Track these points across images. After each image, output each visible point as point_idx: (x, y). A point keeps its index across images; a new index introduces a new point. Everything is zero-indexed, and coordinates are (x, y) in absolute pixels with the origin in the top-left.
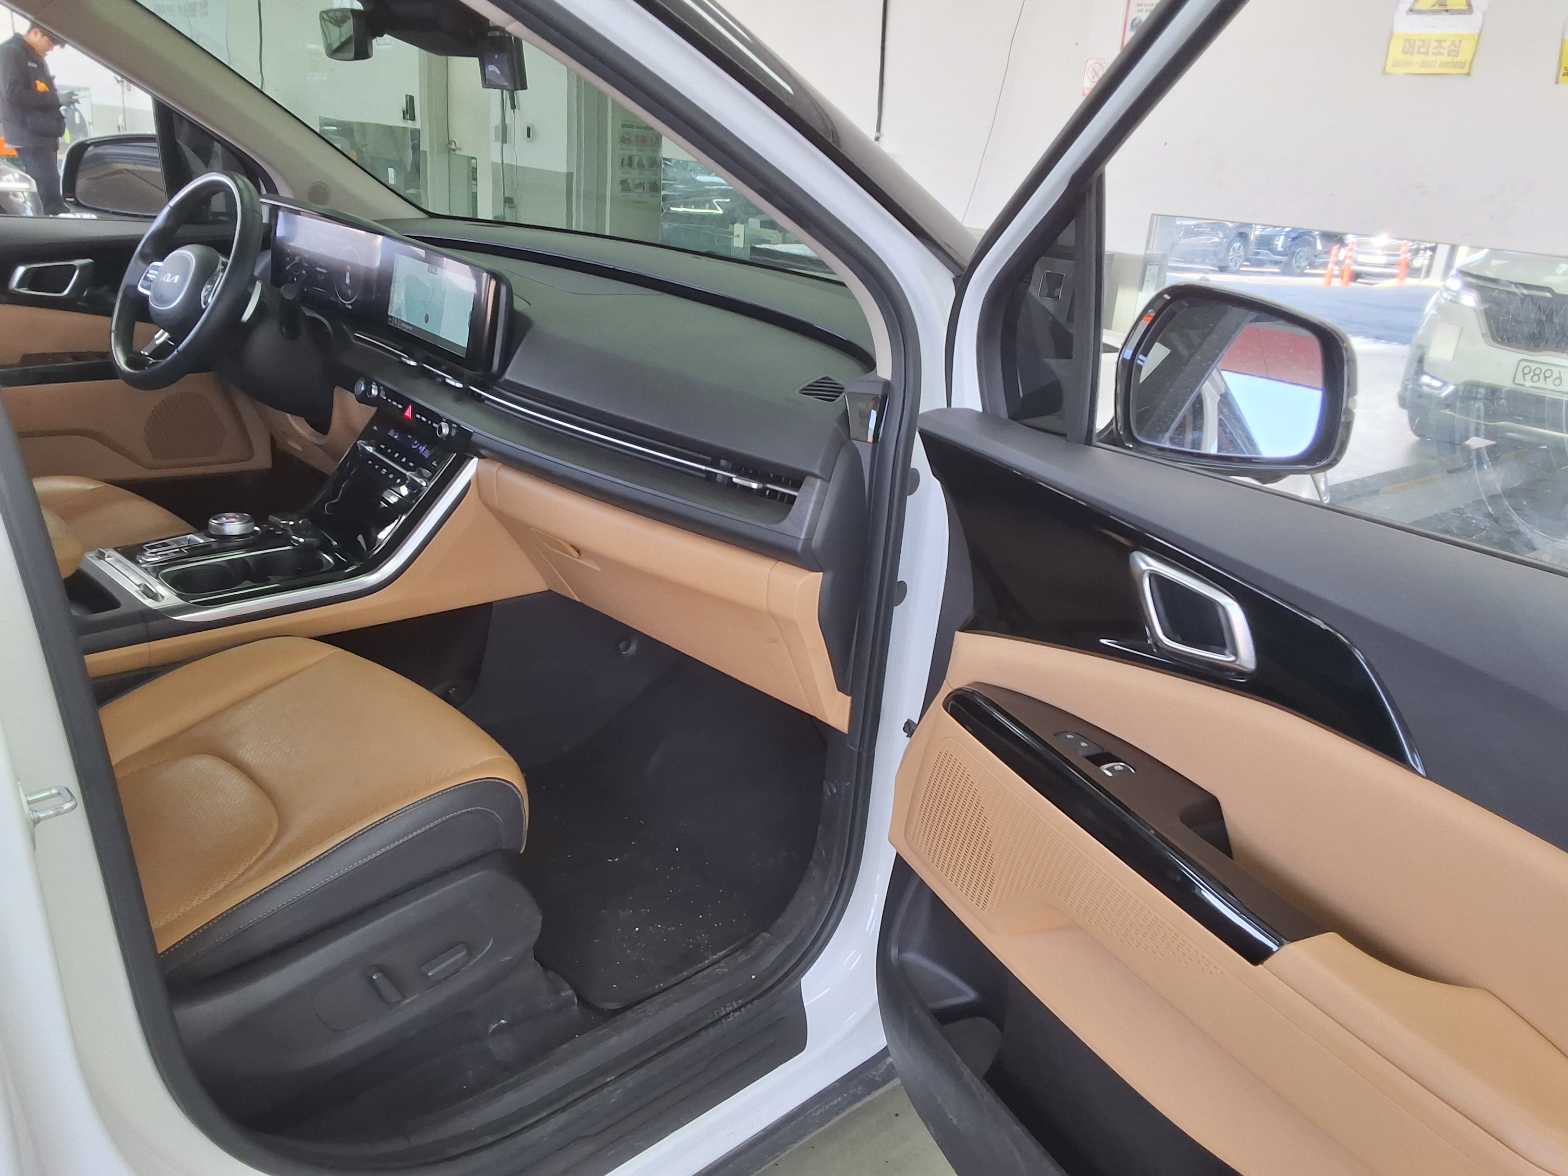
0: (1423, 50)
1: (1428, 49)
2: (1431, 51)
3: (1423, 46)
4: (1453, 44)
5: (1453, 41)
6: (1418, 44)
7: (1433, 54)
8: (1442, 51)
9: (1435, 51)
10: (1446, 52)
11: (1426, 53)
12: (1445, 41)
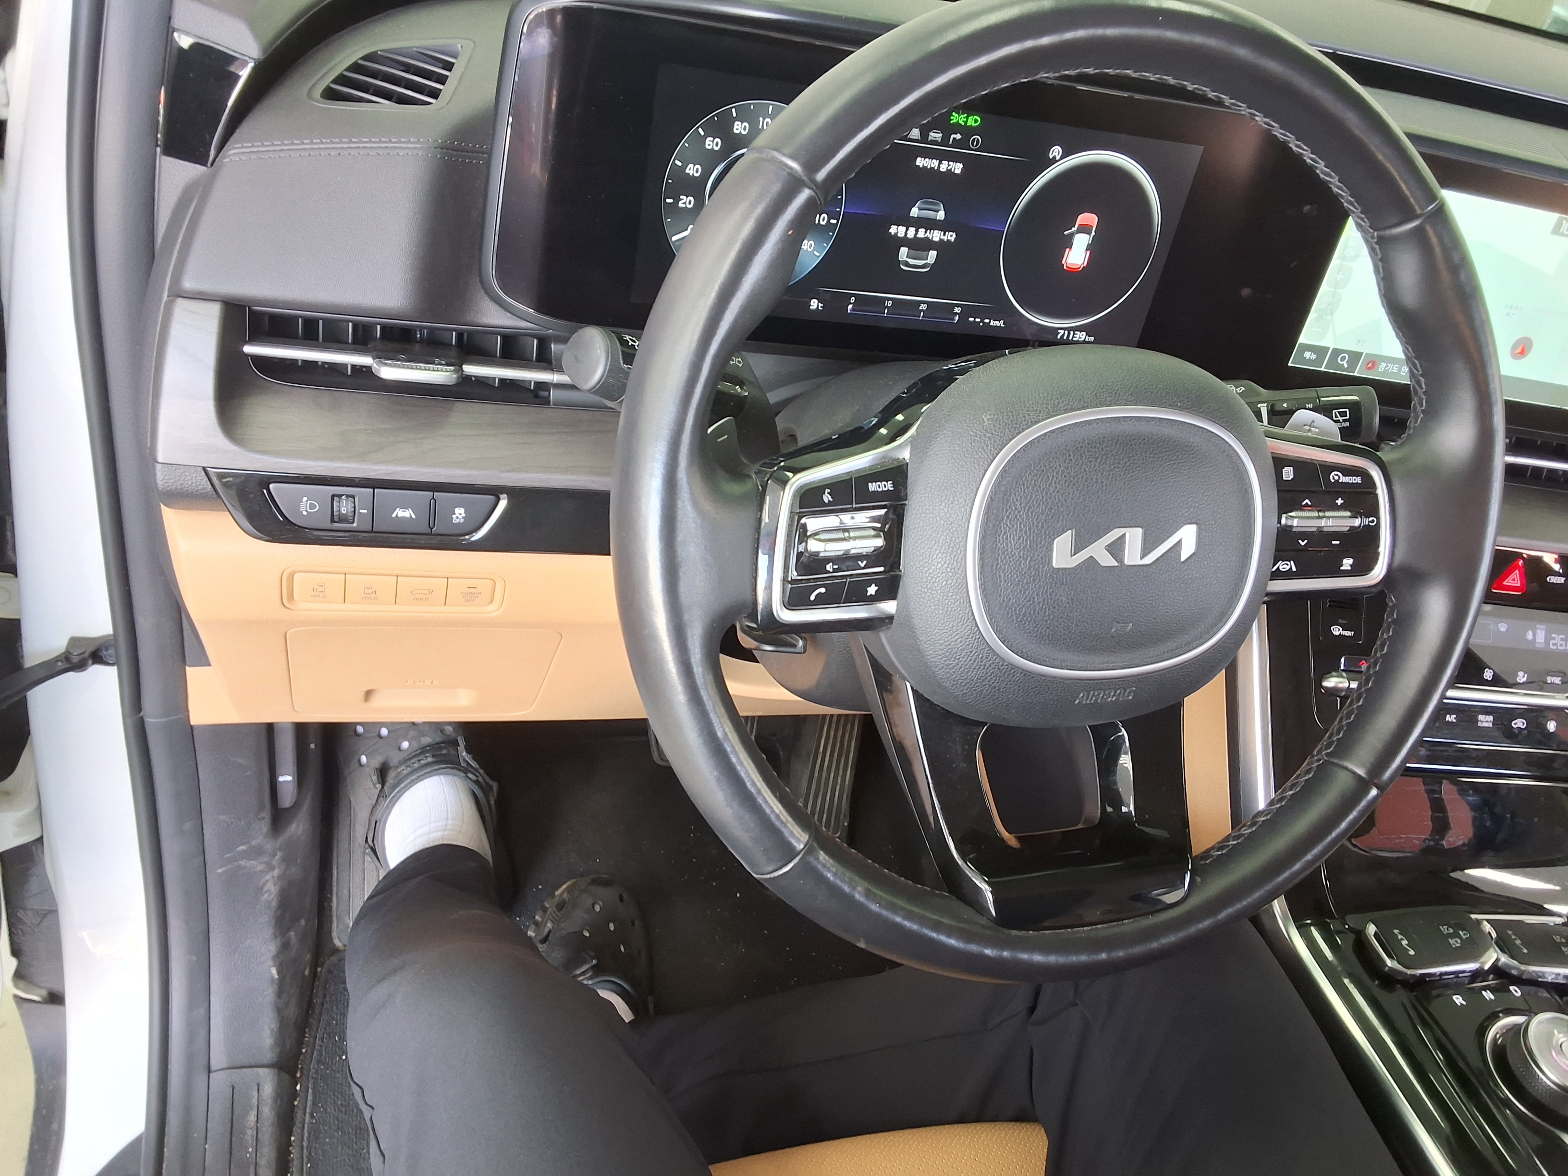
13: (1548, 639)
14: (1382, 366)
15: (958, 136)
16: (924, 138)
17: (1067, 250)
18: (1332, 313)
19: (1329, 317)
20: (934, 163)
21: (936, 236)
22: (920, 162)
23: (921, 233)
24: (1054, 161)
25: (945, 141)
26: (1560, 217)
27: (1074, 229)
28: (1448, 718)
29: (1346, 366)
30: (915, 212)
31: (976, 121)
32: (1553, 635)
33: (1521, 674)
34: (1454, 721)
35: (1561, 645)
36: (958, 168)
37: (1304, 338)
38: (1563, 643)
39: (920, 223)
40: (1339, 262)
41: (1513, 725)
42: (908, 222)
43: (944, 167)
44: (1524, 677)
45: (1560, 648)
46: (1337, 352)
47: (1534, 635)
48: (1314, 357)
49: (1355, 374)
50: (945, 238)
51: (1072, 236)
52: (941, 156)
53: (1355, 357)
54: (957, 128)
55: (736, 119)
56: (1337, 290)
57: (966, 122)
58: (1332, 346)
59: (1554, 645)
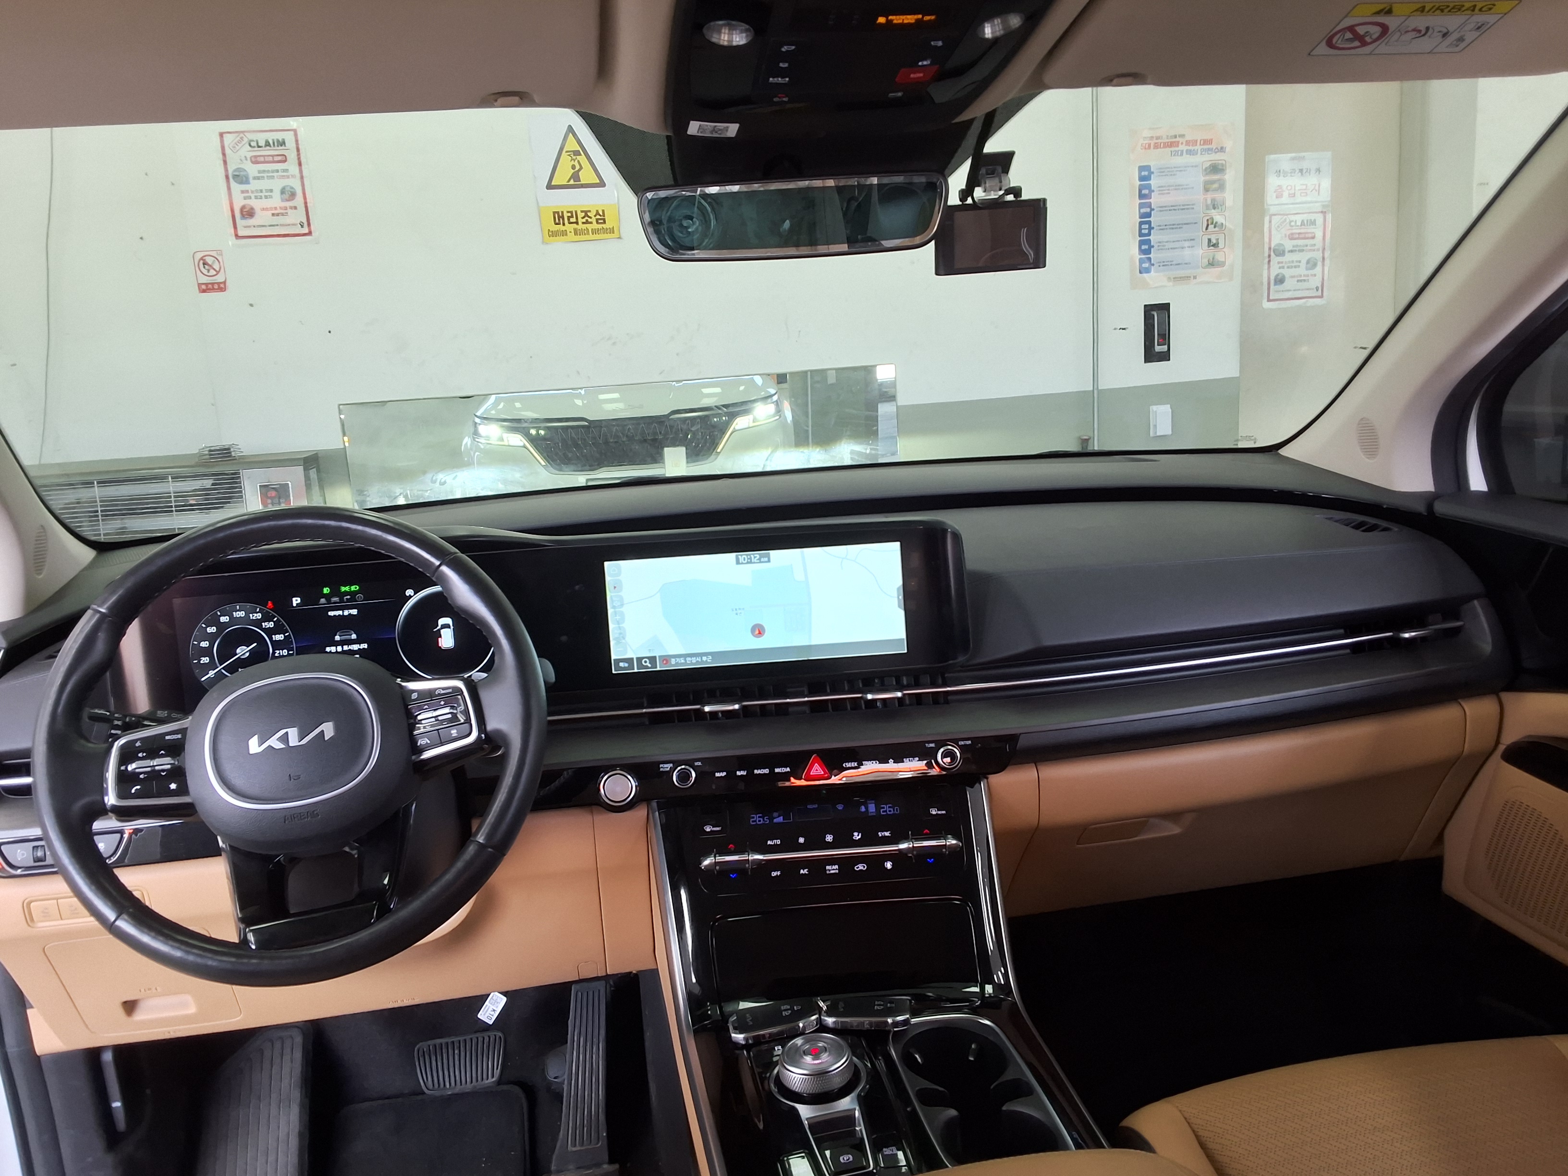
0: (573, 220)
1: (577, 218)
2: (580, 221)
3: (572, 217)
4: (597, 213)
5: (597, 211)
6: (566, 215)
7: (583, 223)
8: (590, 220)
9: (584, 220)
10: (594, 220)
11: (577, 223)
12: (590, 211)
13: (878, 808)
14: (673, 661)
15: (349, 597)
16: (329, 602)
17: (440, 639)
18: (624, 638)
19: (623, 641)
20: (340, 613)
21: (355, 647)
22: (331, 613)
23: (346, 648)
24: (410, 597)
25: (341, 601)
26: (736, 555)
27: (438, 628)
28: (802, 872)
29: (650, 665)
30: (337, 638)
31: (356, 588)
32: (882, 806)
33: (856, 834)
34: (807, 873)
35: (890, 811)
36: (354, 612)
37: (614, 657)
38: (892, 809)
39: (342, 643)
40: (613, 610)
41: (856, 869)
42: (336, 644)
43: (346, 613)
44: (858, 835)
45: (889, 813)
46: (639, 660)
47: (867, 808)
48: (626, 665)
49: (658, 669)
50: (361, 648)
51: (439, 630)
52: (342, 608)
53: (653, 659)
54: (346, 593)
55: (220, 616)
56: (621, 625)
57: (350, 589)
58: (635, 657)
59: (883, 812)
